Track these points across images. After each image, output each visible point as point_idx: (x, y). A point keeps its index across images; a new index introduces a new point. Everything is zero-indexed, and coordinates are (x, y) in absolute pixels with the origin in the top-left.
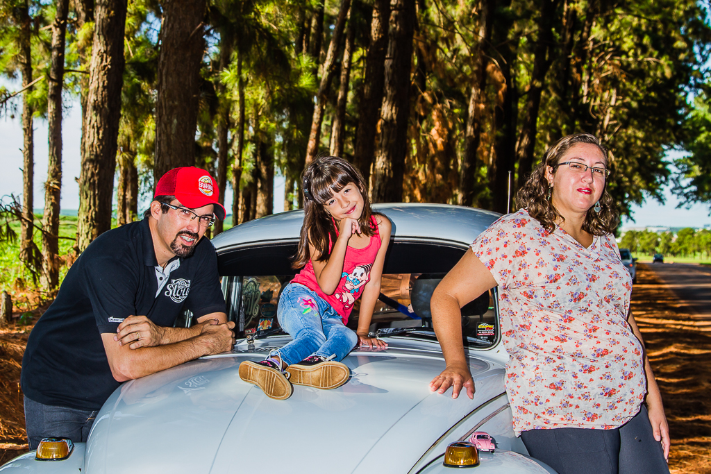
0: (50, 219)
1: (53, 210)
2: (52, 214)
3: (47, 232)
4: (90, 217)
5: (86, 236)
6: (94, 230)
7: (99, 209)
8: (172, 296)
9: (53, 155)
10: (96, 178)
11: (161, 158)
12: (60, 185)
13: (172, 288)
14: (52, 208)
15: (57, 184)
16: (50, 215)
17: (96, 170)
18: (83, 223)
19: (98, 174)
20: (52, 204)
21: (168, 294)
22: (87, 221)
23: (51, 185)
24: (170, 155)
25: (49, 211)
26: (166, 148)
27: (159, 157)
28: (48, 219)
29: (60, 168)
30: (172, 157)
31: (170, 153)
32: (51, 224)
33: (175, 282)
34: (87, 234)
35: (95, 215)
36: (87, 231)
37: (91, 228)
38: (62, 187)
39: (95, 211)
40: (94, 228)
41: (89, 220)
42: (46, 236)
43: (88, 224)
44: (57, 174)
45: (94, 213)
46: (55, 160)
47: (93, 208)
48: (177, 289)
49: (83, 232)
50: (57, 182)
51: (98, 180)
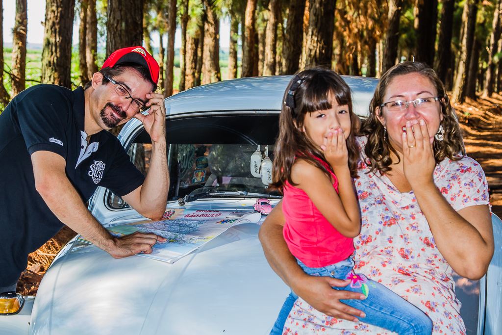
0: (18, 61)
1: (21, 53)
2: (19, 57)
3: (13, 75)
4: (52, 62)
5: (48, 79)
6: (56, 74)
7: (60, 55)
8: (93, 176)
9: (19, 3)
10: (57, 27)
11: (112, 13)
12: (26, 31)
13: (94, 169)
14: (19, 51)
15: (23, 30)
16: (17, 57)
17: (56, 19)
18: (46, 67)
19: (58, 23)
20: (19, 48)
21: (91, 173)
22: (50, 66)
23: (18, 30)
24: (121, 11)
25: (16, 54)
26: (117, 4)
27: (111, 12)
28: (16, 61)
29: (26, 15)
30: (122, 13)
31: (120, 8)
32: (19, 66)
33: (97, 163)
34: (50, 77)
35: (57, 60)
36: (49, 75)
37: (53, 72)
38: (28, 32)
39: (57, 57)
40: (56, 71)
41: (52, 64)
42: (13, 79)
43: (50, 68)
44: (23, 21)
45: (55, 58)
46: (21, 8)
47: (54, 54)
48: (97, 171)
49: (46, 75)
50: (24, 28)
51: (59, 28)
